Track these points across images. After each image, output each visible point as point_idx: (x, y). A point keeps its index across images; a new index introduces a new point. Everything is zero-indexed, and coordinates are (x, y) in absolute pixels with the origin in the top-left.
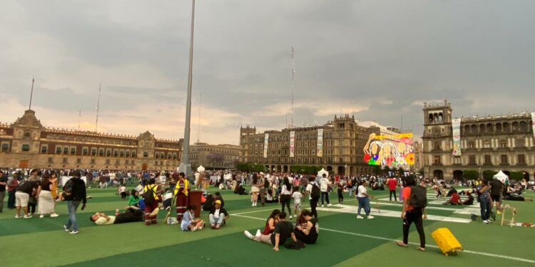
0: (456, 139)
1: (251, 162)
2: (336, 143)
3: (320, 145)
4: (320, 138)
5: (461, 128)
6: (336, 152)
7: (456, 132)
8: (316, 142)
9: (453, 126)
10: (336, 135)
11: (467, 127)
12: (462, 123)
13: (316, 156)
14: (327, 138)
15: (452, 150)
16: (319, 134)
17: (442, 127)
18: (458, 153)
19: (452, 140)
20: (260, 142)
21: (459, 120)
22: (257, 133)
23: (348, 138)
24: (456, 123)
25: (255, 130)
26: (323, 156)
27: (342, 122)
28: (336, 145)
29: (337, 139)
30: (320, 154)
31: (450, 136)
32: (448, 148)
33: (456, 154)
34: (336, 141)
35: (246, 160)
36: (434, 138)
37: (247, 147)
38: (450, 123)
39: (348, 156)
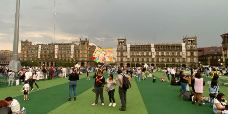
0: (128, 52)
1: (29, 61)
2: (81, 52)
3: (72, 53)
4: (72, 49)
5: (130, 48)
6: (80, 56)
7: (129, 49)
8: (70, 51)
10: (80, 48)
11: (132, 47)
12: (130, 46)
13: (70, 58)
14: (76, 49)
15: (127, 56)
16: (72, 47)
17: (124, 47)
18: (129, 57)
20: (35, 50)
21: (130, 45)
22: (32, 44)
23: (86, 50)
24: (129, 46)
25: (31, 43)
26: (74, 58)
27: (84, 42)
28: (80, 53)
29: (81, 50)
30: (72, 57)
31: (127, 51)
32: (126, 55)
33: (128, 57)
34: (80, 51)
35: (25, 59)
36: (121, 51)
37: (26, 52)
38: (127, 46)
39: (86, 58)
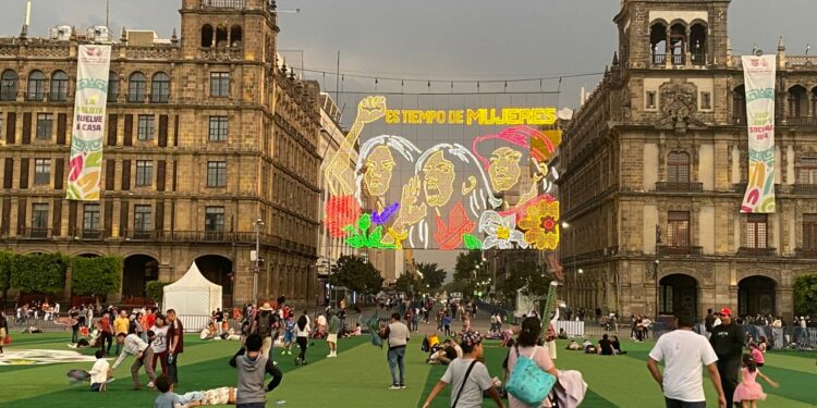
0: (761, 142)
2: (191, 132)
3: (87, 138)
4: (91, 99)
5: (779, 95)
6: (188, 178)
7: (761, 111)
8: (63, 122)
9: (750, 85)
10: (189, 85)
11: (797, 92)
12: (780, 74)
13: (59, 198)
14: (134, 103)
15: (742, 187)
16: (82, 72)
17: (704, 85)
18: (765, 203)
19: (744, 147)
21: (770, 60)
23: (258, 109)
24: (760, 77)
26: (108, 199)
27: (226, 23)
28: (188, 140)
29: (198, 108)
30: (85, 186)
31: (737, 127)
32: (724, 184)
33: (757, 208)
34: (188, 117)
36: (672, 132)
38: (738, 73)
39: (254, 199)
